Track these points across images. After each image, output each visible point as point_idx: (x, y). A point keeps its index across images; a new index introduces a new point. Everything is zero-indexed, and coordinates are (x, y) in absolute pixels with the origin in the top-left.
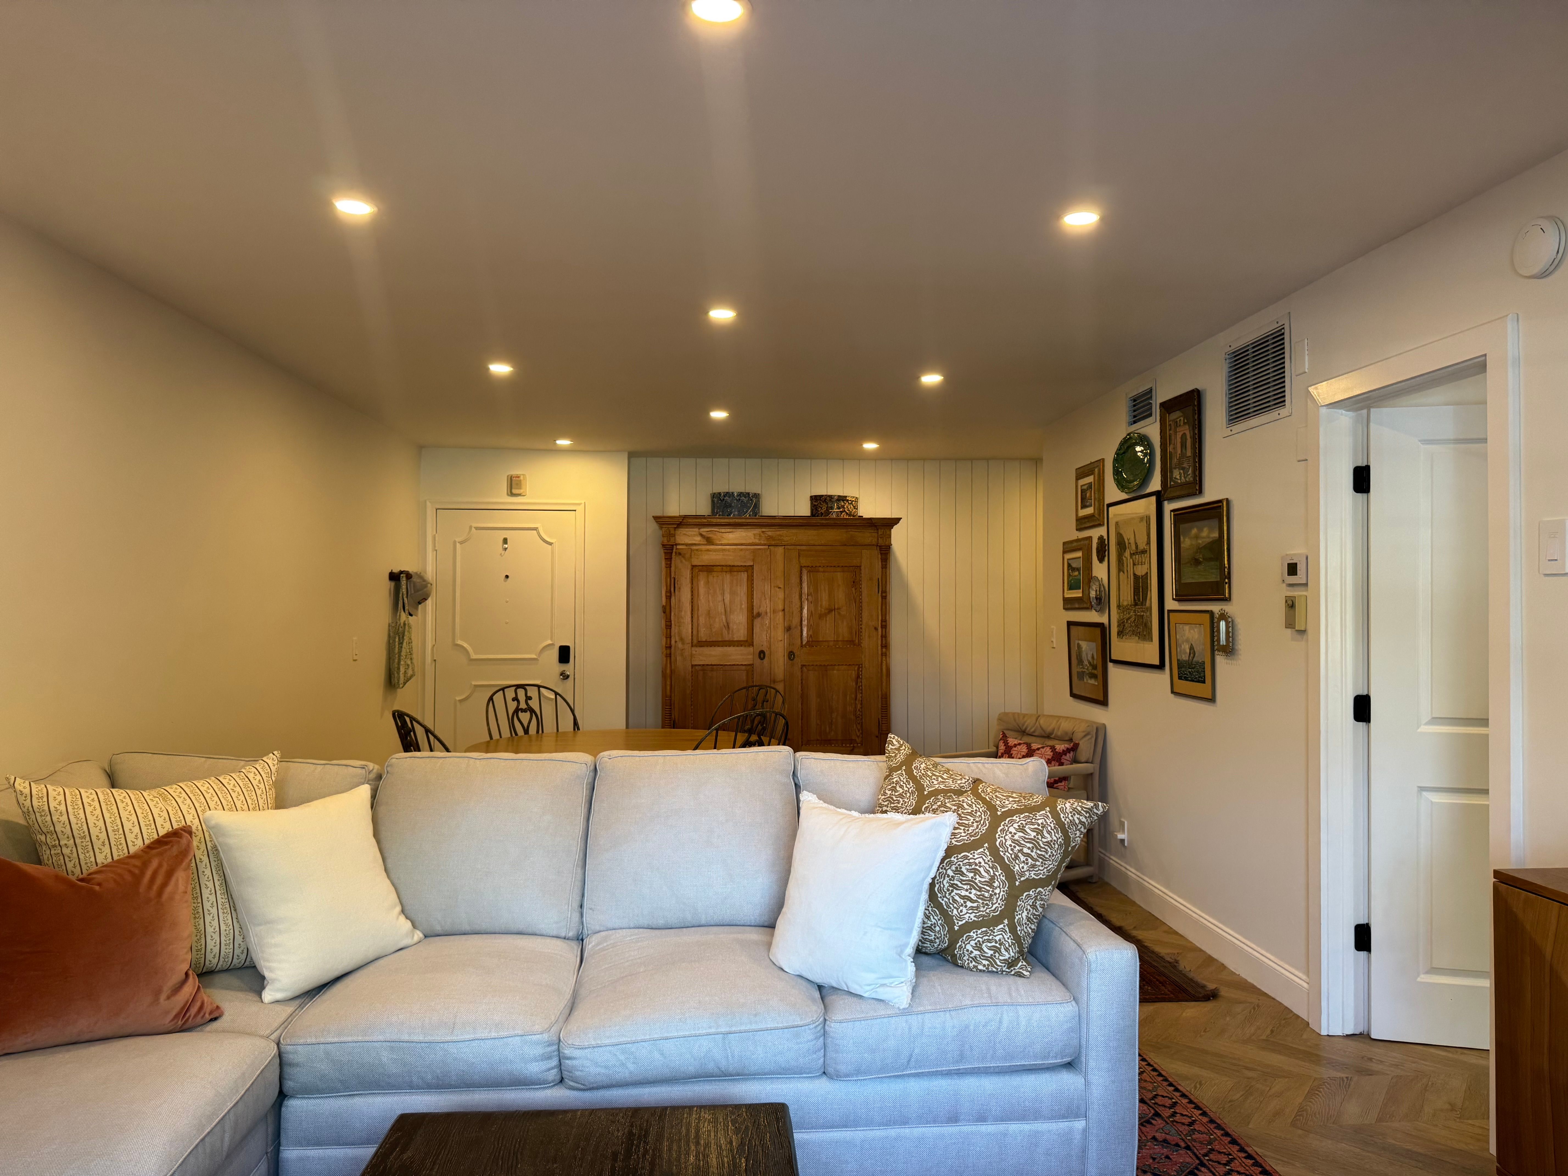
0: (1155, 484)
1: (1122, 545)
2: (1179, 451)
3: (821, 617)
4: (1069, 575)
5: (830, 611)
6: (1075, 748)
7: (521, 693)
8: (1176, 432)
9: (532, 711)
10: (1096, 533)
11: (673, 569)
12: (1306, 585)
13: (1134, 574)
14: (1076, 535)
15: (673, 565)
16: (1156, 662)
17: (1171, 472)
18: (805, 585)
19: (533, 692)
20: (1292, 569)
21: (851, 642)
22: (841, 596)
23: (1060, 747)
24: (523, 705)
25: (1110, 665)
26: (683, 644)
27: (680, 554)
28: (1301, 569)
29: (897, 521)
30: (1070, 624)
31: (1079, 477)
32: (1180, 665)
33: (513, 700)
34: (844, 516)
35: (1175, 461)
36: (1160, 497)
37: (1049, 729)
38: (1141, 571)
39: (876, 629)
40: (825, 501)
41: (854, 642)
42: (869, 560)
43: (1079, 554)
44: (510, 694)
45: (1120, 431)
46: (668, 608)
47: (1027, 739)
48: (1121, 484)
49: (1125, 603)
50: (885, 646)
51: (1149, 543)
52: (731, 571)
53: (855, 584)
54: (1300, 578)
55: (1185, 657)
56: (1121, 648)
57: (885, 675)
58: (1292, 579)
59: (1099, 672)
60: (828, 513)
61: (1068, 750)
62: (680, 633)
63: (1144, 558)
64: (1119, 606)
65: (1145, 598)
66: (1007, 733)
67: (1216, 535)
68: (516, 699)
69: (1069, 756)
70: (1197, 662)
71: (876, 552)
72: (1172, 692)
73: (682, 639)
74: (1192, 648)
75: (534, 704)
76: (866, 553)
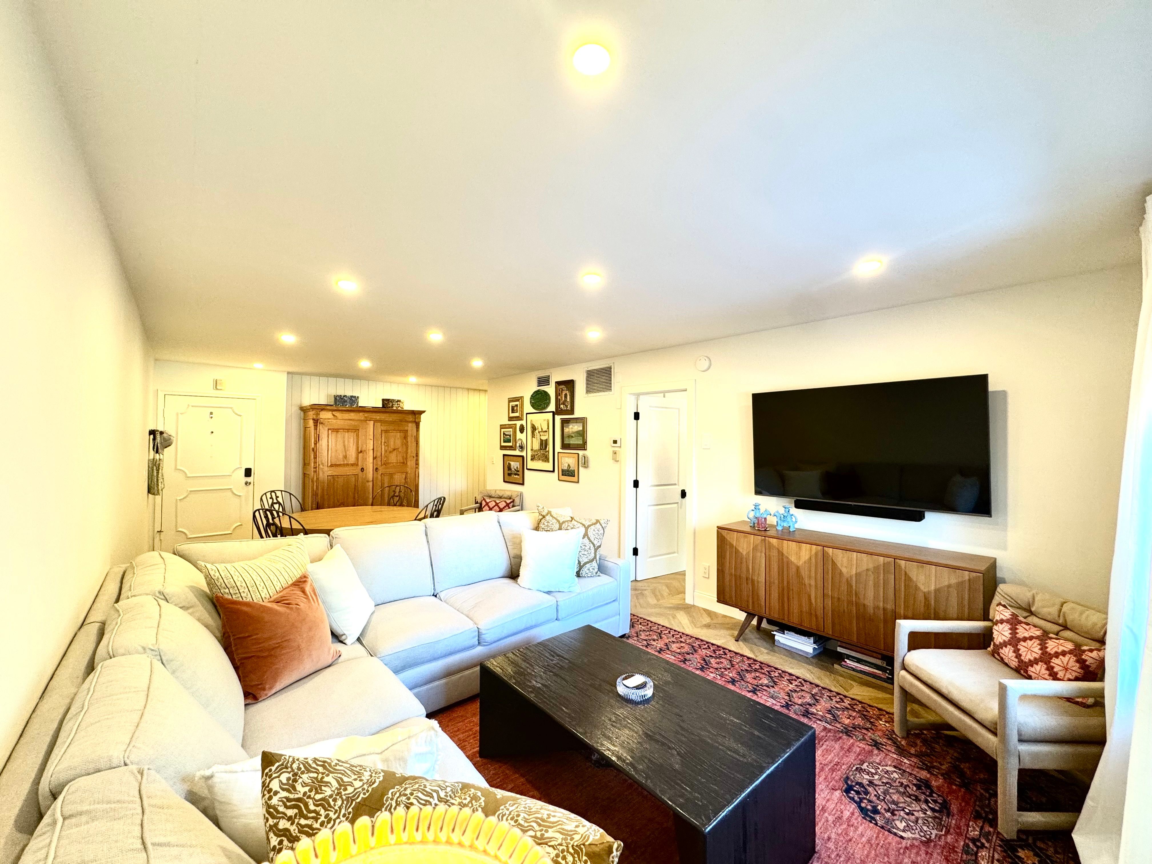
0: (552, 407)
1: (534, 428)
2: (564, 399)
3: (390, 452)
4: (504, 437)
5: (394, 450)
6: (513, 501)
7: (273, 494)
8: (562, 392)
9: (280, 504)
10: (518, 423)
11: (318, 430)
12: (620, 447)
13: (540, 439)
14: (507, 422)
15: (318, 429)
16: (552, 470)
17: (560, 406)
18: (383, 438)
19: (279, 494)
20: (615, 442)
21: (403, 463)
22: (399, 443)
23: (508, 501)
24: (275, 501)
25: (526, 470)
26: (323, 466)
27: (322, 423)
28: (618, 442)
29: (424, 412)
30: (504, 455)
31: (509, 402)
32: (563, 471)
33: (270, 498)
34: (399, 408)
35: (561, 402)
36: (554, 414)
37: (501, 495)
38: (544, 438)
39: (414, 457)
40: (391, 402)
41: (404, 463)
42: (411, 427)
43: (511, 430)
44: (269, 495)
45: (534, 387)
46: (315, 450)
47: (494, 499)
48: (533, 405)
49: (535, 449)
50: (417, 464)
51: (548, 428)
52: (348, 432)
53: (405, 438)
54: (618, 444)
55: (566, 468)
56: (531, 464)
57: (417, 476)
58: (615, 445)
59: (520, 473)
60: (392, 407)
61: (511, 502)
62: (322, 461)
63: (547, 434)
64: (532, 450)
65: (546, 447)
66: (485, 497)
67: (581, 428)
68: (271, 498)
69: (512, 504)
70: (571, 470)
71: (414, 425)
72: (559, 480)
73: (322, 464)
74: (569, 465)
75: (280, 500)
76: (410, 425)
